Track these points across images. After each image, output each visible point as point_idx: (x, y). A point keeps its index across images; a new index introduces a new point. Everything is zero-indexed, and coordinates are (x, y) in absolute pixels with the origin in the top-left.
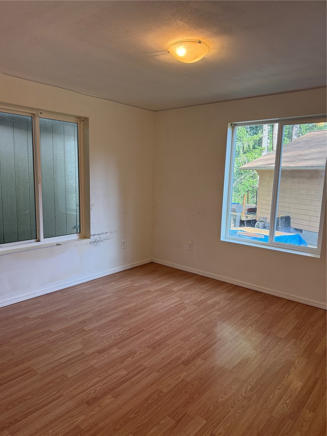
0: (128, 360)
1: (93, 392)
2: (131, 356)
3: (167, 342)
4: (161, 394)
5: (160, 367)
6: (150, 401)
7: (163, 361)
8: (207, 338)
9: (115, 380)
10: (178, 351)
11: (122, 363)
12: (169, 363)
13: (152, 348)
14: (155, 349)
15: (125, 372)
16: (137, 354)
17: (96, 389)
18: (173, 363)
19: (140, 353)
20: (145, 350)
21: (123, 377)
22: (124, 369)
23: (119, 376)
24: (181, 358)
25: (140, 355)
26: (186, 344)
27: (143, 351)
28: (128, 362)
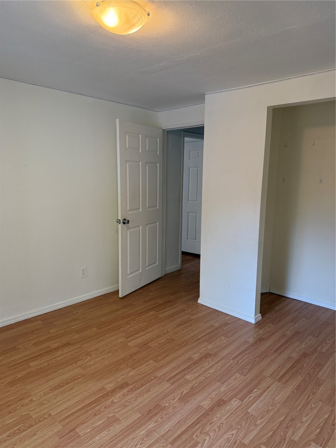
0: (188, 390)
1: (210, 362)
2: (184, 395)
3: (139, 415)
4: (155, 359)
5: (153, 381)
6: (164, 355)
7: (149, 387)
8: (78, 423)
9: (195, 370)
10: (129, 401)
11: (193, 386)
12: (143, 385)
13: (160, 406)
14: (156, 404)
15: (188, 377)
16: (178, 398)
17: (208, 363)
18: (139, 385)
19: (174, 399)
20: (168, 404)
21: (189, 372)
22: (189, 381)
23: (193, 374)
24: (128, 392)
25: (174, 396)
26: (114, 413)
27: (171, 401)
28: (187, 388)
